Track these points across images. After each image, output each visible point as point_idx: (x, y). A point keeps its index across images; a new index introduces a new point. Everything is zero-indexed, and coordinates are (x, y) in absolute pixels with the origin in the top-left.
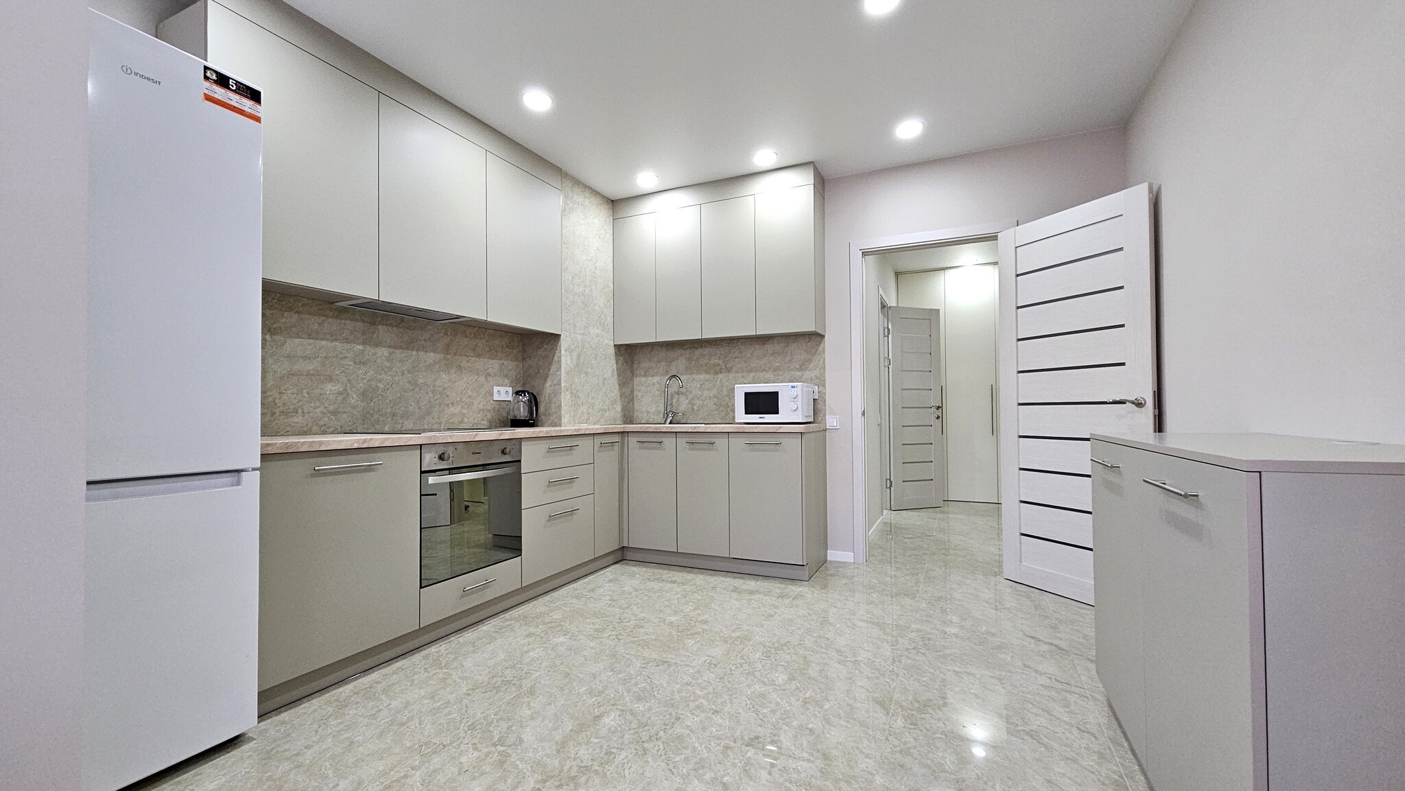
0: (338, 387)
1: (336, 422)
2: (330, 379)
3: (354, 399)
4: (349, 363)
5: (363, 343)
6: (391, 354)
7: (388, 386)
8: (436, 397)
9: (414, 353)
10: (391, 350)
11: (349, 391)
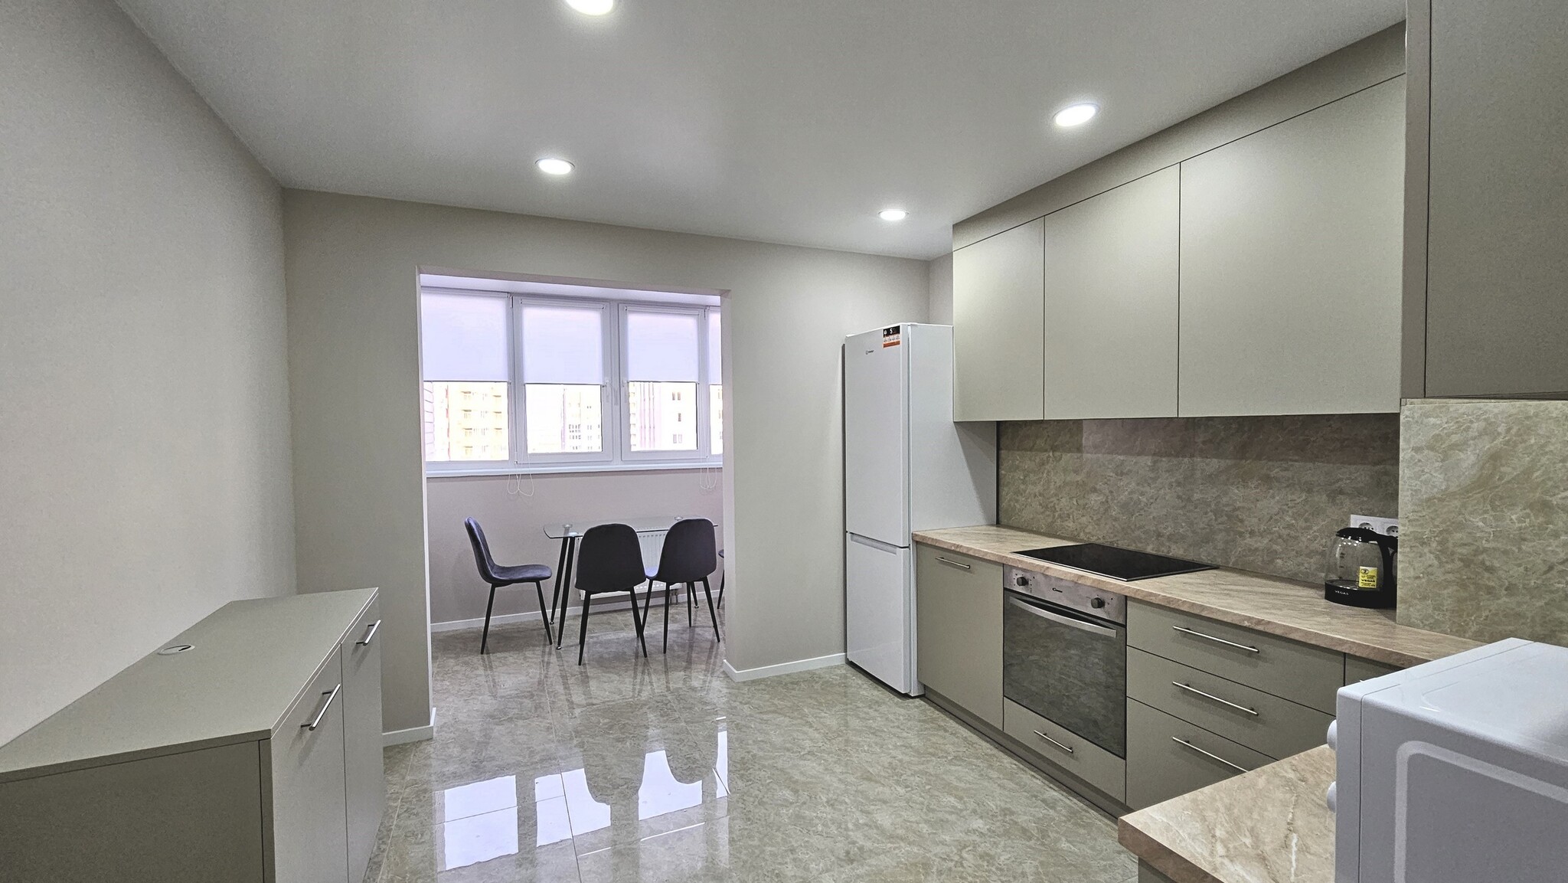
0: (1101, 498)
1: (1098, 532)
2: (1094, 490)
3: (1115, 512)
4: (1111, 474)
5: (1124, 453)
6: (1155, 462)
7: (1152, 501)
8: (1220, 520)
9: (1186, 460)
10: (1156, 458)
11: (1110, 502)
